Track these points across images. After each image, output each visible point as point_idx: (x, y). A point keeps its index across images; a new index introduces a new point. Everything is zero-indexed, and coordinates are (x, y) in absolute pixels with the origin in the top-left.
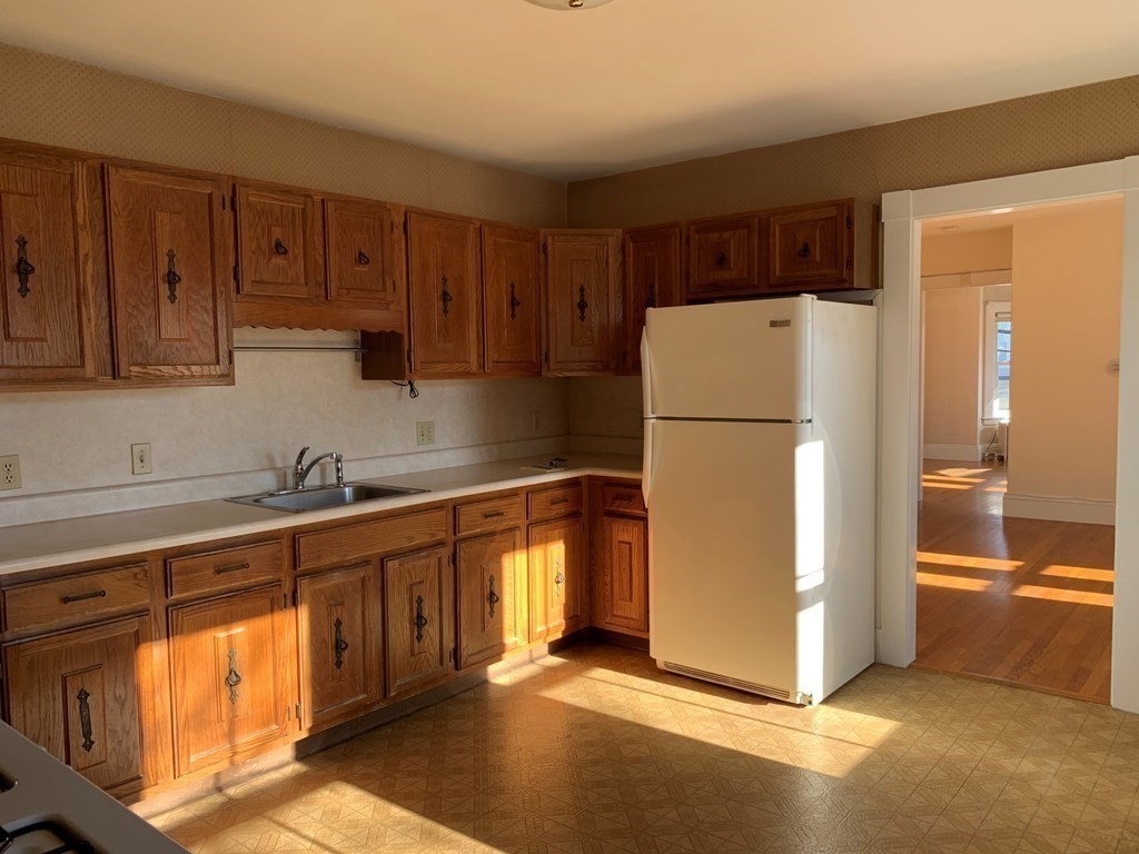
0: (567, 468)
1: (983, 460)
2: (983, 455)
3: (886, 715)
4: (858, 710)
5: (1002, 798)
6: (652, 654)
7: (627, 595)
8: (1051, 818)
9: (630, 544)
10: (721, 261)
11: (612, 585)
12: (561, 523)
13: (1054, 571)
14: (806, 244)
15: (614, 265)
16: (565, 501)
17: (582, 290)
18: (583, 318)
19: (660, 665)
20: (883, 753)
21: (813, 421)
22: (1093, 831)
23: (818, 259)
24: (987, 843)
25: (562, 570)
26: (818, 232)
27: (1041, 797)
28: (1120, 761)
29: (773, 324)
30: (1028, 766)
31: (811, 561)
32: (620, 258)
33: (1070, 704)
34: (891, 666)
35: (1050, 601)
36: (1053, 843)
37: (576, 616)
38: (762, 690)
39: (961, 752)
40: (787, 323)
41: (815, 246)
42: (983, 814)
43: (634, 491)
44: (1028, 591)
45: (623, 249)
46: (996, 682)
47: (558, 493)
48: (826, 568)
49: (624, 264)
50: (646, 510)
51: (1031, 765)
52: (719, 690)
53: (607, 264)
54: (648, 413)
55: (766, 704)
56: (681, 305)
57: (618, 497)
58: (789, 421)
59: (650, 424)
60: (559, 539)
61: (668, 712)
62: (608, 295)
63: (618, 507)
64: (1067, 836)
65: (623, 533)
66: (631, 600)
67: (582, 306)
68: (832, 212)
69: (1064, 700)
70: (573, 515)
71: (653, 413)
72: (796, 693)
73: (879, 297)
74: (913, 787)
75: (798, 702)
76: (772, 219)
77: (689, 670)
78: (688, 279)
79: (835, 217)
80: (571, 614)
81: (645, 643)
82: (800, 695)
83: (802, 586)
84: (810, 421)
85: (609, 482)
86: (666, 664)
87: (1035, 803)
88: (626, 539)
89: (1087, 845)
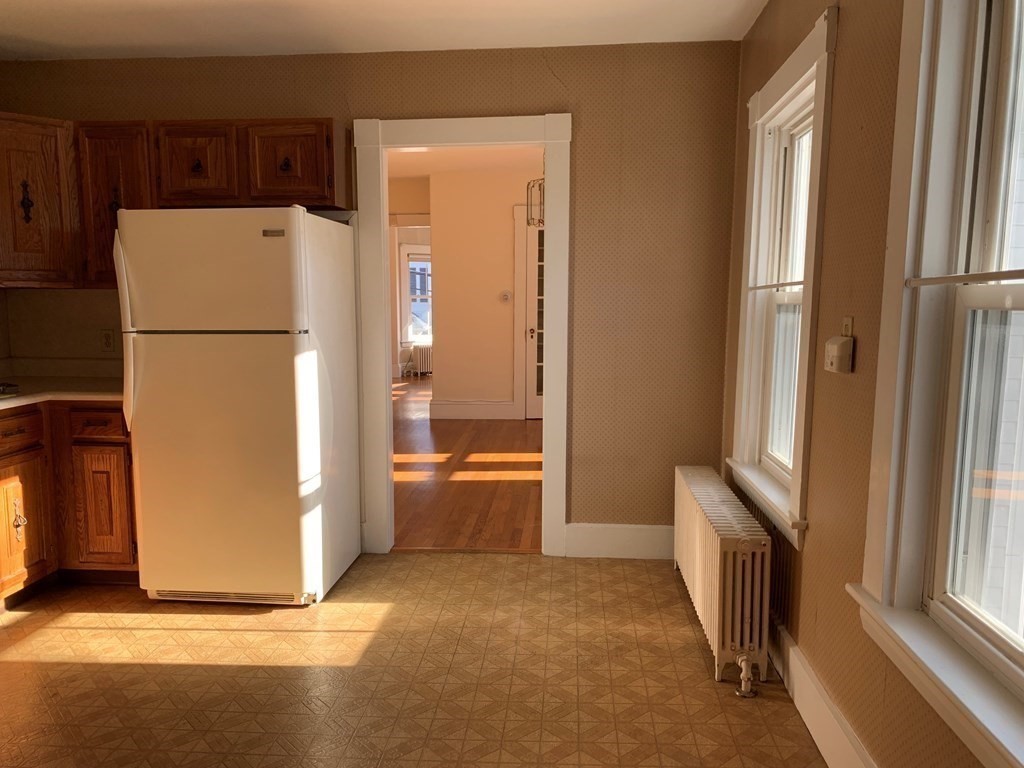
0: (19, 394)
1: (403, 376)
2: (403, 372)
3: (382, 599)
4: (356, 599)
5: (489, 646)
6: (142, 586)
7: (106, 528)
8: (528, 652)
9: (108, 473)
10: (197, 168)
11: (86, 522)
12: (17, 458)
13: (474, 458)
14: (287, 158)
15: (66, 161)
16: (21, 431)
17: (25, 186)
18: (28, 219)
19: (151, 595)
20: (387, 634)
21: (310, 332)
22: (558, 655)
23: (299, 175)
24: (489, 687)
25: (20, 512)
26: (298, 148)
27: (517, 637)
28: (560, 595)
29: (265, 233)
30: (500, 615)
31: (311, 468)
32: (72, 154)
33: (513, 559)
34: (375, 554)
35: (479, 481)
36: (535, 672)
37: (42, 561)
38: (266, 599)
39: (448, 615)
40: (280, 233)
41: (296, 161)
42: (479, 663)
43: (111, 415)
44: (460, 476)
45: (76, 143)
46: (460, 551)
47: (12, 423)
48: (322, 473)
49: (78, 160)
50: (128, 434)
51: (502, 614)
52: (222, 608)
53: (57, 160)
54: (128, 325)
55: (270, 612)
56: (152, 208)
57: (89, 423)
58: (286, 332)
59: (131, 340)
60: (16, 474)
61: (170, 641)
62: (59, 194)
63: (91, 434)
64: (543, 664)
65: (98, 462)
66: (111, 533)
67: (27, 204)
68: (312, 129)
69: (510, 556)
70: (31, 449)
71: (133, 326)
72: (302, 595)
73: (354, 218)
74: (421, 655)
75: (303, 603)
76: (250, 130)
77: (185, 594)
78: (159, 186)
79: (315, 135)
80: (37, 560)
81: (134, 576)
82: (306, 595)
83: (305, 490)
84: (306, 332)
85: (75, 407)
86: (159, 593)
87: (514, 644)
88: (102, 469)
89: (558, 667)
